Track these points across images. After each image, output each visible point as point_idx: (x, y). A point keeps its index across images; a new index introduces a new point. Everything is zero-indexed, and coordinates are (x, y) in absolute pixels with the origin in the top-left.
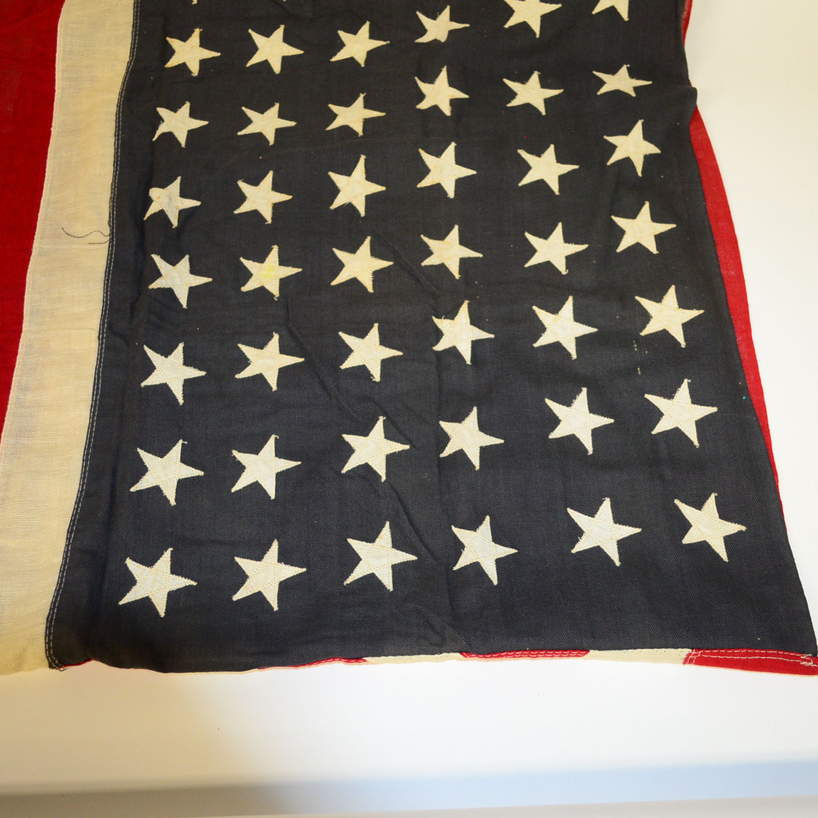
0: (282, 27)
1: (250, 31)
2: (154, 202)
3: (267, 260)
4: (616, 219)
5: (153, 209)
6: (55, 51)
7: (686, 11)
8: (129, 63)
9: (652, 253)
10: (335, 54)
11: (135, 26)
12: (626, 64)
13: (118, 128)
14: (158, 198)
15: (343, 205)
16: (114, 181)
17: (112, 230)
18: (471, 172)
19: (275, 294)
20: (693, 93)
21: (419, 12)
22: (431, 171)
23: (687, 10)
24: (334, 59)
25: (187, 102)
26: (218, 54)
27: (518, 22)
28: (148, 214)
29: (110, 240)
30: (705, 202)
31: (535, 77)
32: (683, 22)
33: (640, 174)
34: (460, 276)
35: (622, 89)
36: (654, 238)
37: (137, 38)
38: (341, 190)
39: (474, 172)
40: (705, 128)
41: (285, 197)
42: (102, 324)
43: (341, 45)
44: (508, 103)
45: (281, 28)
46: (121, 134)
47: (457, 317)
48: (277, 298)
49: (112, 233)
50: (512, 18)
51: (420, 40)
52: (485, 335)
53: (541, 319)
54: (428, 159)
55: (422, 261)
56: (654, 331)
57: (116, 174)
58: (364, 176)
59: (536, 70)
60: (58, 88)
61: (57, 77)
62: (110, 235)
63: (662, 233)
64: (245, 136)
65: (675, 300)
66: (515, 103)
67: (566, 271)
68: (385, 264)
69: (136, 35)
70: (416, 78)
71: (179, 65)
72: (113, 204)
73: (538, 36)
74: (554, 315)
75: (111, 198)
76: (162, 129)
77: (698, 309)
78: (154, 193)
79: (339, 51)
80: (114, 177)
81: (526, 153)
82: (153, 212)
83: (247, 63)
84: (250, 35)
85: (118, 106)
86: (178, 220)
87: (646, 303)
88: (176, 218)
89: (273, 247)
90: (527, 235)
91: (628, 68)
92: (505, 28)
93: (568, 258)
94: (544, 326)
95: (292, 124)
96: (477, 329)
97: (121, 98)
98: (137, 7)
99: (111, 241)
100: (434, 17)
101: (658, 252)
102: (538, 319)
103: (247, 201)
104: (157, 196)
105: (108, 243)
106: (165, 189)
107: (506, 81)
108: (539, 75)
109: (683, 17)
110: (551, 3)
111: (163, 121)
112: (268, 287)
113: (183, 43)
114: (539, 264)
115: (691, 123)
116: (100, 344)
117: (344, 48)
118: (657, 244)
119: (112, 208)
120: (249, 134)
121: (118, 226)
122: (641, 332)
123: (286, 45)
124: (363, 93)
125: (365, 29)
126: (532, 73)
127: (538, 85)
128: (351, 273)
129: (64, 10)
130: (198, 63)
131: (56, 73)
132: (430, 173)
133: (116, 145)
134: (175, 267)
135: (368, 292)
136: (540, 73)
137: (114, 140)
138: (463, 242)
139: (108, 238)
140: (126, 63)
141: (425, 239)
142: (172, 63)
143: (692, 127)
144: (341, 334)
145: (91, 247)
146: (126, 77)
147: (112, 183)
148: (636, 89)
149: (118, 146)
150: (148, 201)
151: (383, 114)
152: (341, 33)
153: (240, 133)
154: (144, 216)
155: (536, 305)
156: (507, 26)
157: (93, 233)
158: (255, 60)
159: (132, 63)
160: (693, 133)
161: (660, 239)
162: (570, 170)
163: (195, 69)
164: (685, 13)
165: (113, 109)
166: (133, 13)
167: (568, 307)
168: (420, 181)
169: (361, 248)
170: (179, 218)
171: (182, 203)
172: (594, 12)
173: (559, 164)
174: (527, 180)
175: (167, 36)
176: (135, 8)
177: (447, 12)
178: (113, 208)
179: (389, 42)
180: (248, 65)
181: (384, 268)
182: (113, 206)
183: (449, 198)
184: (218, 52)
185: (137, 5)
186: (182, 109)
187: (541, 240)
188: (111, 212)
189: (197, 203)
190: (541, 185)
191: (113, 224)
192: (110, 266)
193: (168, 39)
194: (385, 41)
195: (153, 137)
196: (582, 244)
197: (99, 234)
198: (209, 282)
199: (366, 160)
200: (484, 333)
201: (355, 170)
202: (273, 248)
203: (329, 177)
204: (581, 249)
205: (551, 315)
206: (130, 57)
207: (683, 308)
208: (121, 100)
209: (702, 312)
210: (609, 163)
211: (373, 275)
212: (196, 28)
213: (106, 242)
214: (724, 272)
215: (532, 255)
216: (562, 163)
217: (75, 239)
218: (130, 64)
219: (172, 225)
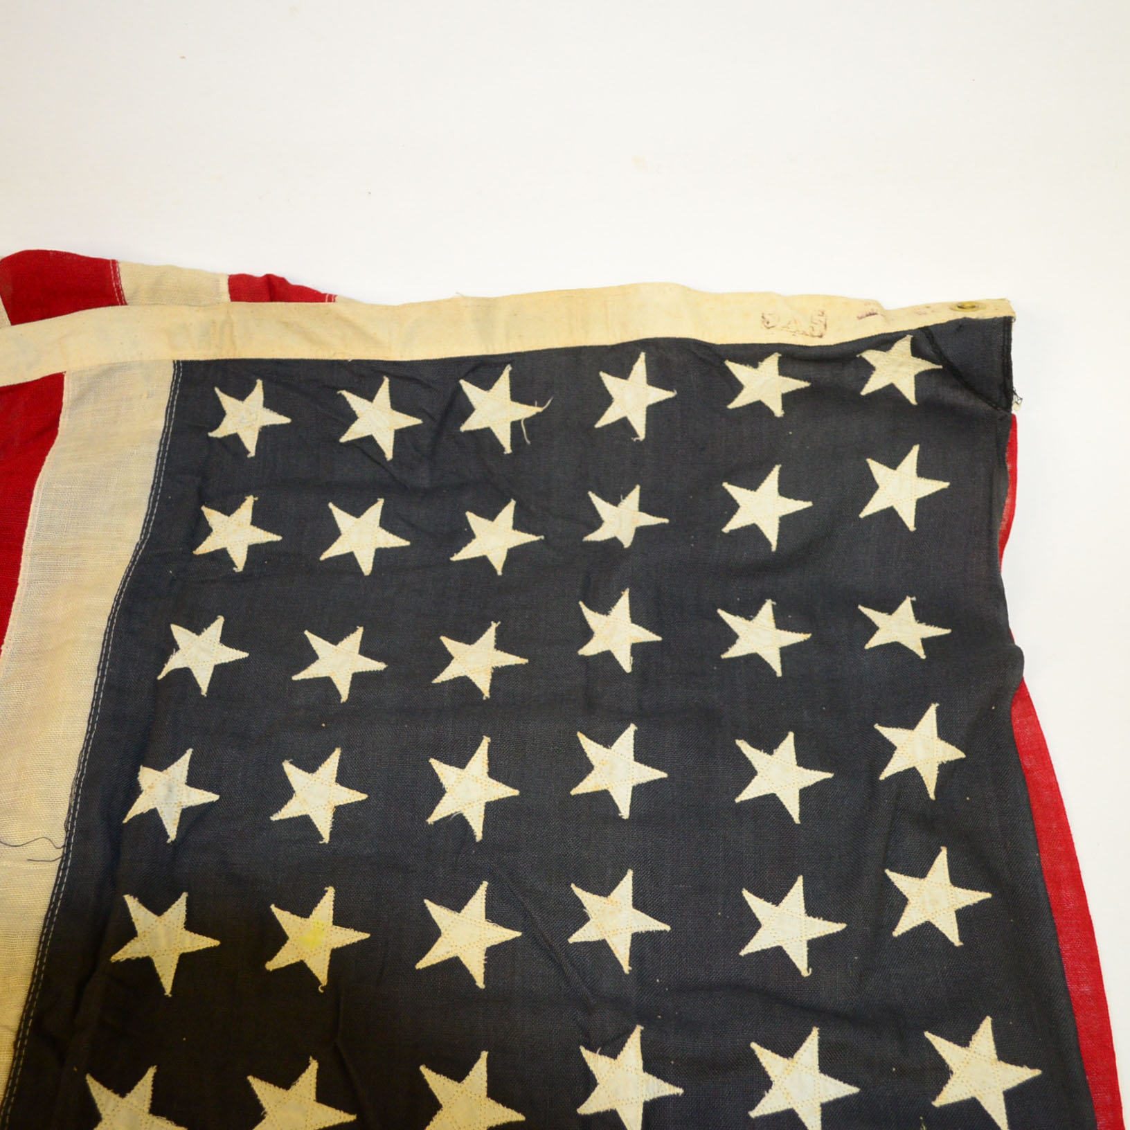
0: (381, 502)
1: (331, 505)
2: (143, 793)
3: (314, 913)
4: (893, 876)
5: (140, 807)
6: (25, 526)
7: (1004, 521)
8: (139, 545)
9: (952, 944)
10: (458, 551)
11: (155, 487)
12: (911, 596)
13: (104, 656)
14: (150, 787)
15: (449, 817)
16: (85, 749)
17: (68, 838)
18: (658, 774)
19: (320, 979)
20: (1016, 658)
21: (593, 492)
22: (595, 768)
23: (1007, 520)
24: (457, 557)
25: (219, 616)
26: (277, 538)
27: (744, 525)
28: (131, 814)
29: (62, 857)
30: (1039, 852)
31: (767, 609)
32: (999, 537)
33: (932, 796)
34: (631, 968)
35: (905, 642)
36: (954, 915)
37: (157, 505)
38: (447, 790)
39: (664, 775)
40: (1036, 716)
41: (356, 796)
42: (24, 1020)
43: (469, 536)
44: (723, 653)
45: (378, 503)
46: (109, 668)
47: (622, 1053)
48: (322, 988)
49: (67, 846)
50: (735, 517)
51: (592, 537)
52: (668, 1090)
53: (764, 1064)
54: (591, 748)
55: (570, 935)
56: (956, 1100)
57: (90, 737)
58: (486, 769)
59: (768, 598)
60: (24, 579)
61: (22, 564)
62: (64, 846)
63: (968, 907)
64: (304, 681)
65: (992, 1045)
66: (734, 652)
67: (808, 972)
68: (509, 935)
69: (155, 501)
70: (581, 603)
71: (217, 551)
72: (78, 790)
73: (774, 548)
74: (786, 1059)
75: (76, 779)
76: (175, 662)
77: (1032, 1067)
78: (147, 776)
79: (465, 545)
80: (87, 741)
81: (748, 746)
82: (138, 813)
83: (321, 554)
84: (330, 511)
85: (110, 620)
86: (178, 828)
87: (942, 1046)
88: (175, 824)
89: (326, 889)
90: (746, 893)
91: (912, 602)
92: (723, 533)
93: (812, 944)
94: (768, 1077)
95: (380, 666)
96: (655, 1079)
97: (117, 605)
98: (162, 459)
99: (65, 858)
100: (615, 502)
101: (961, 944)
102: (760, 1064)
103: (294, 798)
104: (150, 784)
105: (59, 861)
106: (165, 771)
107: (723, 614)
108: (773, 606)
109: (1000, 529)
110: (796, 499)
111: (178, 649)
112: (311, 964)
113: (226, 517)
114: (764, 952)
115: (1013, 704)
116: (16, 1059)
117: (474, 541)
118: (959, 928)
119: (74, 798)
120: (310, 680)
121: (79, 831)
122: (934, 1099)
123: (384, 531)
124: (496, 622)
125: (508, 513)
126: (764, 602)
127: (772, 623)
128: (450, 949)
129: (49, 459)
130: (247, 550)
131: (23, 557)
132: (593, 772)
133: (97, 686)
134: (162, 916)
135: (477, 987)
136: (775, 603)
137: (96, 677)
138: (640, 903)
139: (60, 853)
140: (135, 545)
141: (578, 891)
142: (207, 547)
143: (1015, 712)
144: (423, 1069)
145: (31, 866)
146: (130, 569)
147: (82, 751)
148: (926, 642)
149: (99, 688)
150: (134, 791)
151: (524, 661)
152: (471, 517)
153: (295, 678)
154: (125, 816)
155: (756, 1042)
156: (726, 530)
157: (38, 841)
158: (335, 550)
159: (143, 547)
160: (1018, 721)
161: (964, 916)
162: (818, 780)
163: (239, 558)
164: (1004, 523)
165: (102, 623)
166: (154, 466)
167: (811, 1047)
168: (576, 784)
169: (471, 902)
170: (180, 823)
171: (188, 796)
172: (862, 515)
173: (801, 769)
174: (749, 793)
175: (202, 503)
176: (160, 460)
177: (635, 495)
178: (76, 800)
179: (542, 537)
180: (322, 558)
181: (507, 943)
182: (77, 794)
183: (621, 817)
184: (278, 534)
185: (163, 455)
186: (209, 629)
187: (769, 906)
188: (73, 805)
189: (213, 797)
190: (771, 802)
191: (72, 827)
192: (55, 907)
193: (204, 509)
194: (537, 535)
195: (159, 673)
196: (837, 921)
197: (47, 842)
198: (215, 948)
199: (491, 746)
200: (667, 1085)
201: (473, 758)
202: (327, 891)
203: (430, 765)
204: (835, 931)
205: (781, 1058)
206: (141, 535)
207: (1006, 1062)
208: (116, 610)
209: (1037, 1072)
210: (882, 778)
211: (486, 955)
212: (249, 495)
213: (56, 859)
214: (1072, 987)
215: (753, 933)
216: (806, 767)
217: (7, 848)
218: (140, 548)
219: (168, 837)
